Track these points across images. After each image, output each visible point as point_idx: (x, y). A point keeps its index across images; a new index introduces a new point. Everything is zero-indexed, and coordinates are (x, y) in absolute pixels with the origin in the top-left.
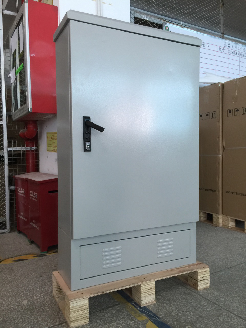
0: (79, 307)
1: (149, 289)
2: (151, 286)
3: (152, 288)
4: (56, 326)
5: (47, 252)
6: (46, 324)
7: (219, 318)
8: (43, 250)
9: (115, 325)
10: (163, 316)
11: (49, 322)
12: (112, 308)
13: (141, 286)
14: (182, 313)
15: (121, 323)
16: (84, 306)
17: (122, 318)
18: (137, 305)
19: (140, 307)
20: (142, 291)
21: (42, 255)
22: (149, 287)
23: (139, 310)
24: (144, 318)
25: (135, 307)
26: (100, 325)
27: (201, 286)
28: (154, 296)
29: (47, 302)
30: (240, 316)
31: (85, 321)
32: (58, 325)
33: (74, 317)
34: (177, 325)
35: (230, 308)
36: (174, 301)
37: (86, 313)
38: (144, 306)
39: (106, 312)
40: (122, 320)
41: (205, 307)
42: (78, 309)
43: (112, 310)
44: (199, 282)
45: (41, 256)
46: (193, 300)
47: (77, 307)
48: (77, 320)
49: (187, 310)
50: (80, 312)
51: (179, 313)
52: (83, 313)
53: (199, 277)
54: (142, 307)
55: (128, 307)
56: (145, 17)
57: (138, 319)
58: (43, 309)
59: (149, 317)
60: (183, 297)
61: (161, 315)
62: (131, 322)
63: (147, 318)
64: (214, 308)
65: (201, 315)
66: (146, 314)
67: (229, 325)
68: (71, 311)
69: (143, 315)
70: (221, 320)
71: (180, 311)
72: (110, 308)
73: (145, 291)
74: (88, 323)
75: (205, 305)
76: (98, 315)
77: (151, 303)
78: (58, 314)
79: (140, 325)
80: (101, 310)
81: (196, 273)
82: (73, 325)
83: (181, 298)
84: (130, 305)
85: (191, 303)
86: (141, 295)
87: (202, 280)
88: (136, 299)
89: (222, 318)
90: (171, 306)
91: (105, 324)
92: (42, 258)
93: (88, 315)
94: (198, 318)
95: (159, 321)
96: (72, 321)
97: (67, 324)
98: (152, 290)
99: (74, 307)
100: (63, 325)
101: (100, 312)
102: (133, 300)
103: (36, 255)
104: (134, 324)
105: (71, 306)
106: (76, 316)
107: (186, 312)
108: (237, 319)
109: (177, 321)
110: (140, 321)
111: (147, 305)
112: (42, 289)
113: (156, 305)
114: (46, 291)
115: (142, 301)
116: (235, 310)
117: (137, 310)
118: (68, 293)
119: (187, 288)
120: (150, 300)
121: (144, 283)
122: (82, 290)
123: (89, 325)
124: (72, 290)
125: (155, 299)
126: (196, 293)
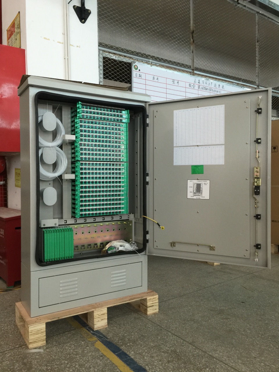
0: (36, 330)
1: (102, 315)
2: (103, 312)
3: (104, 314)
4: (16, 348)
5: (14, 287)
6: (8, 347)
7: (158, 336)
8: (9, 285)
9: (68, 345)
10: (111, 336)
11: (11, 346)
12: (68, 332)
13: (94, 312)
14: (128, 333)
15: (73, 343)
16: (41, 330)
17: (75, 340)
18: (91, 329)
19: (93, 331)
20: (94, 316)
21: (8, 289)
22: (102, 313)
23: (91, 333)
24: (95, 338)
25: (89, 331)
26: (55, 345)
27: (150, 311)
28: (106, 321)
29: (10, 330)
30: (176, 334)
31: (42, 343)
32: (19, 347)
33: (32, 339)
34: (121, 343)
35: (169, 329)
36: (124, 325)
37: (43, 336)
38: (96, 330)
39: (62, 336)
40: (75, 341)
41: (149, 329)
42: (35, 332)
43: (68, 334)
44: (148, 308)
45: (7, 291)
46: (140, 323)
47: (35, 331)
48: (35, 342)
49: (133, 331)
50: (38, 335)
51: (125, 334)
52: (40, 336)
53: (148, 303)
54: (95, 330)
55: (83, 331)
56: (114, 56)
57: (89, 339)
58: (6, 336)
59: (98, 337)
60: (133, 321)
61: (110, 336)
62: (83, 343)
63: (97, 339)
64: (156, 329)
65: (144, 334)
66: (97, 336)
67: (164, 341)
68: (29, 334)
69: (94, 337)
70: (159, 338)
71: (127, 332)
72: (66, 333)
73: (98, 316)
74: (45, 344)
75: (150, 327)
76: (54, 338)
77: (103, 327)
78: (19, 339)
79: (90, 344)
80: (58, 334)
81: (145, 300)
82: (31, 346)
83: (131, 322)
84: (85, 330)
85: (138, 325)
86: (94, 320)
87: (151, 306)
88: (90, 324)
89: (160, 336)
90: (120, 329)
91: (60, 345)
92: (9, 293)
93: (45, 337)
94: (140, 337)
95: (107, 341)
96: (30, 343)
97: (27, 346)
98: (104, 315)
99: (32, 331)
100: (23, 347)
101: (57, 336)
102: (88, 325)
103: (3, 290)
104: (85, 344)
105: (30, 330)
106: (34, 338)
107: (132, 333)
108: (172, 336)
109: (122, 340)
110: (90, 341)
111: (100, 328)
112: (7, 320)
113: (108, 328)
114: (10, 321)
115: (95, 326)
116: (173, 330)
117: (90, 333)
118: (28, 319)
119: (139, 314)
120: (102, 325)
121: (97, 309)
122: (40, 317)
123: (45, 346)
124: (32, 317)
125: (107, 323)
126: (145, 318)
